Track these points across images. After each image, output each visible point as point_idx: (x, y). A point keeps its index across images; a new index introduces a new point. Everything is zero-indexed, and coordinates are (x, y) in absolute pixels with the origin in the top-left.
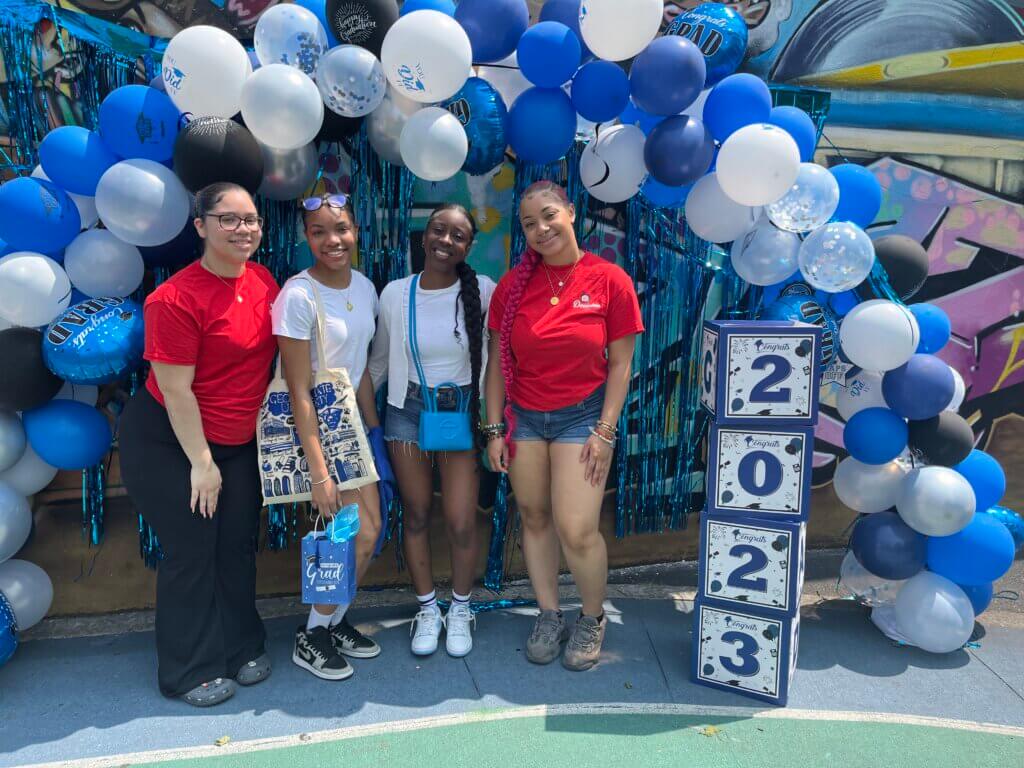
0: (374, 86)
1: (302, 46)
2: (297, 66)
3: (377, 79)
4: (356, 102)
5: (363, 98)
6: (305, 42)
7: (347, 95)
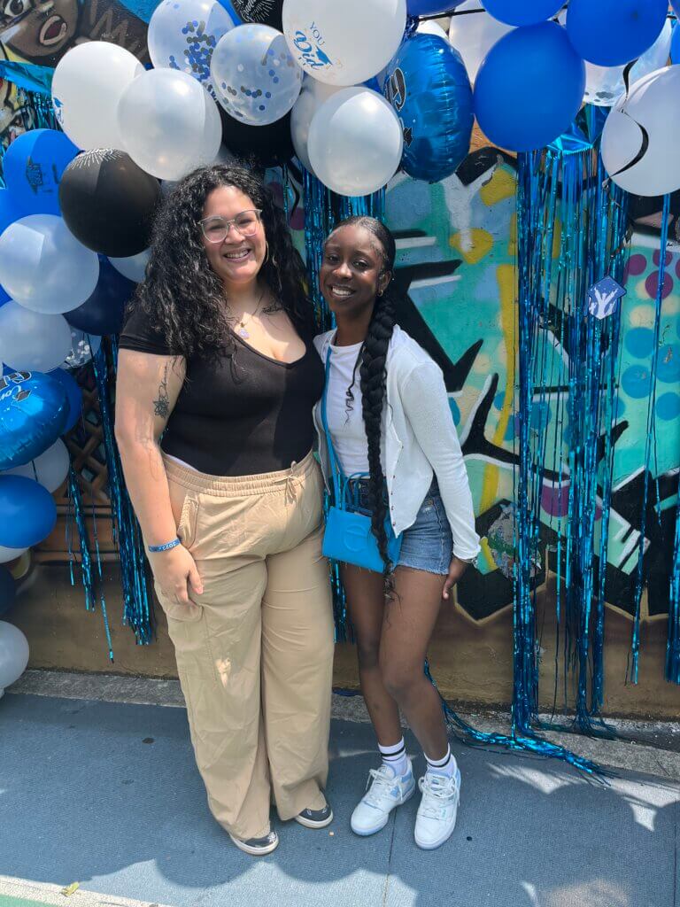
0: (272, 73)
1: (189, 40)
2: (189, 70)
3: (276, 62)
4: (251, 98)
5: (258, 93)
6: (193, 35)
7: (239, 92)
